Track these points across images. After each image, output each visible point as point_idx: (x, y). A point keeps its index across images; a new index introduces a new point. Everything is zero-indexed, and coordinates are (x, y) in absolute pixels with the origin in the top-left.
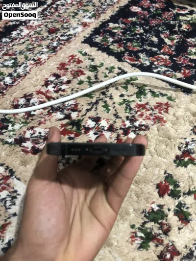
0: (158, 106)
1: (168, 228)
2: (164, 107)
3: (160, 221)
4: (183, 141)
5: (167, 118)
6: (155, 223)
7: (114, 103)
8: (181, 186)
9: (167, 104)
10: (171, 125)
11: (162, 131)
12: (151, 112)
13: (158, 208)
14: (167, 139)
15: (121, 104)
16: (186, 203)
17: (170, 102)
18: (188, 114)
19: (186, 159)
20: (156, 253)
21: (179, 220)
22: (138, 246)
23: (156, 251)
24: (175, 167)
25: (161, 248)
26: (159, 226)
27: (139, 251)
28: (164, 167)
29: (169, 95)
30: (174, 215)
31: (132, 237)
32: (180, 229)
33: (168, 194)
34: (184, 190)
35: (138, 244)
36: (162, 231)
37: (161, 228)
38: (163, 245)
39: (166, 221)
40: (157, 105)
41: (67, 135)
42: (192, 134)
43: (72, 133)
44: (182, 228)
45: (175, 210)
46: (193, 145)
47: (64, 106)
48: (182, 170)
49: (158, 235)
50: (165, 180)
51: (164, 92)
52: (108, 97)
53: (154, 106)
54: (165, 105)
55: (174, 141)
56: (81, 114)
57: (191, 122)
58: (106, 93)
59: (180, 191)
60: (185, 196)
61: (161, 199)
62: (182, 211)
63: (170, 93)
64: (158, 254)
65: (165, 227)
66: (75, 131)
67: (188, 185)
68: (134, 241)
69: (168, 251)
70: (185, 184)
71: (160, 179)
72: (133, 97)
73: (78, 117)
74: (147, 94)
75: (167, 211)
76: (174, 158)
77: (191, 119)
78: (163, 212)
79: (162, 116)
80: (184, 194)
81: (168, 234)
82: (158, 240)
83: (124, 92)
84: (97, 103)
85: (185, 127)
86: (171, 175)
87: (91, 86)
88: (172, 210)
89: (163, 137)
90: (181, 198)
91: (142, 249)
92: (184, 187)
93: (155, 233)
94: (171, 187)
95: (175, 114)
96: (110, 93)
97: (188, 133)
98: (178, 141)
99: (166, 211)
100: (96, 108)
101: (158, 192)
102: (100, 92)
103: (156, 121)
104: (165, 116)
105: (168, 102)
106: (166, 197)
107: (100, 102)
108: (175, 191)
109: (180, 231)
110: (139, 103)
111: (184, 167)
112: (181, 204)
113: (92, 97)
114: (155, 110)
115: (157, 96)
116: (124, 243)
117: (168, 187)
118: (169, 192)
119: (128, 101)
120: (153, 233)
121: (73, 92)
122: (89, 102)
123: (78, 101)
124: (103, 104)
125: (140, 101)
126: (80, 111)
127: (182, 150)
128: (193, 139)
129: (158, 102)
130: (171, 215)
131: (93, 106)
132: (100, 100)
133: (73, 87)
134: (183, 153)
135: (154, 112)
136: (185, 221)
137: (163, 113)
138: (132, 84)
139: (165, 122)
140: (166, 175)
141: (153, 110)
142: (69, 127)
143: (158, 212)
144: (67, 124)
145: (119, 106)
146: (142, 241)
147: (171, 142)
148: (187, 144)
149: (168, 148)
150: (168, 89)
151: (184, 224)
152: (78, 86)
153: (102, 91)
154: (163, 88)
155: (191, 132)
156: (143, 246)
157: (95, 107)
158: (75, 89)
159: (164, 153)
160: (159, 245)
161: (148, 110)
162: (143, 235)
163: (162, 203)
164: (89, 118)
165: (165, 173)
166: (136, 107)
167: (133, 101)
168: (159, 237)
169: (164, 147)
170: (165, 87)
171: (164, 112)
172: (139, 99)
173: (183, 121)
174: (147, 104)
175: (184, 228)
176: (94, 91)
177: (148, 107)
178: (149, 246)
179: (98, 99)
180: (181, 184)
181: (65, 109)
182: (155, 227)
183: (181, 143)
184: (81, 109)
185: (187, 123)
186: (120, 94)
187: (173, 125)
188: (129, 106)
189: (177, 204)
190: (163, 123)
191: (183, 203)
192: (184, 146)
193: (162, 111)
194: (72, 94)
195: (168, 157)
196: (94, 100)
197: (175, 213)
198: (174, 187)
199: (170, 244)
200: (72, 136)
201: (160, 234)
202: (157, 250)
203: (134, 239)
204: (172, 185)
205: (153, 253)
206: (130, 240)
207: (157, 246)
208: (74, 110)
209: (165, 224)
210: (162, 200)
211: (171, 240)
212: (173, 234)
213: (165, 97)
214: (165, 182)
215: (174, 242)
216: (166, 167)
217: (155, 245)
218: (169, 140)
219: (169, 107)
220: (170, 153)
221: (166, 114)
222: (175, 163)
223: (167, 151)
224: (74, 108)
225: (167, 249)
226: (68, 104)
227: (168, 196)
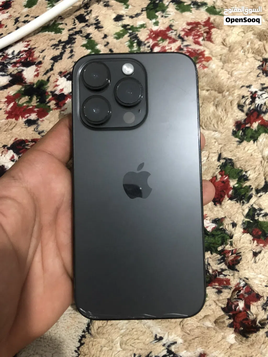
0: (191, 30)
1: (235, 257)
2: (202, 30)
3: (220, 249)
4: (246, 92)
5: (211, 52)
6: (212, 254)
7: (106, 36)
8: (250, 177)
9: (208, 23)
10: (221, 64)
11: (205, 79)
12: (179, 43)
13: (214, 225)
14: (216, 93)
15: (119, 36)
16: (263, 207)
17: (213, 18)
18: (250, 35)
19: (255, 125)
20: (220, 305)
21: (253, 240)
23: (218, 300)
24: (236, 144)
25: (226, 294)
26: (219, 256)
28: (216, 148)
29: (210, 3)
30: (244, 233)
32: (255, 254)
33: (228, 197)
34: (256, 184)
36: (226, 264)
37: (223, 260)
38: (230, 289)
39: (231, 245)
40: (189, 27)
41: (23, 117)
42: (261, 75)
43: (31, 111)
44: (260, 252)
45: (243, 223)
46: (264, 96)
47: (5, 57)
48: (249, 146)
49: (220, 273)
50: (221, 173)
52: (92, 24)
53: (183, 30)
54: (204, 26)
55: (229, 95)
56: (42, 70)
57: (257, 52)
58: (87, 18)
59: (249, 188)
60: (259, 195)
61: (218, 208)
62: (257, 221)
64: (223, 306)
65: (231, 257)
66: (36, 107)
67: (262, 173)
69: (240, 297)
70: (257, 173)
71: (212, 171)
72: (140, 17)
73: (37, 75)
74: (167, 7)
75: (231, 226)
76: (232, 127)
77: (256, 46)
78: (224, 230)
79: (202, 48)
80: (258, 191)
81: (237, 267)
82: (220, 282)
83: (122, 11)
84: (71, 40)
85: (247, 63)
86: (231, 160)
87: (53, 6)
88: (240, 223)
89: (208, 90)
90: (252, 201)
92: (257, 178)
93: (214, 271)
94: (233, 183)
95: (224, 40)
96: (93, 15)
97: (254, 75)
98: (237, 93)
99: (229, 228)
100: (72, 51)
102: (73, 17)
104: (207, 48)
105: (209, 18)
106: (227, 203)
107: (78, 37)
108: (241, 188)
109: (257, 258)
110: (155, 28)
111: (252, 141)
112: (254, 210)
113: (59, 31)
114: (186, 38)
115: (187, 9)
117: (226, 184)
118: (230, 192)
119: (132, 28)
120: (211, 271)
121: (18, 24)
122: (56, 42)
123: (31, 43)
124: (85, 42)
125: (156, 24)
126: (40, 63)
127: (246, 109)
128: (262, 84)
129: (190, 21)
130: (238, 233)
131: (64, 48)
132: (77, 33)
133: (16, 15)
134: (247, 114)
135: (185, 43)
136: (262, 238)
137: (202, 42)
139: (208, 59)
140: (222, 161)
141: (183, 40)
142: (24, 100)
143: (215, 233)
144: (19, 95)
145: (115, 40)
147: (224, 96)
148: (253, 97)
149: (220, 109)
151: (262, 245)
152: (26, 10)
153: (78, 13)
155: (259, 71)
157: (68, 50)
159: (214, 121)
160: (223, 290)
161: (174, 41)
163: (221, 215)
164: (61, 74)
165: (219, 160)
166: (150, 37)
167: (143, 26)
168: (221, 277)
169: (212, 108)
171: (204, 40)
172: (154, 21)
173: (241, 53)
174: (170, 28)
175: (263, 252)
176: (60, 17)
177: (172, 34)
179: (71, 32)
180: (251, 175)
181: (9, 63)
182: (213, 260)
183: (243, 97)
184: (40, 59)
185: (250, 55)
186: (114, 16)
187: (224, 62)
188: (136, 37)
189: (246, 211)
190: (204, 63)
191: (256, 207)
192: (248, 102)
193: (200, 40)
194: (18, 28)
195: (221, 128)
196: (64, 36)
197: (244, 229)
198: (239, 182)
199: (242, 284)
200: (33, 116)
201: (223, 270)
202: (221, 298)
204: (234, 178)
205: (213, 306)
207: (219, 292)
208: (27, 64)
209: (229, 252)
210: (220, 209)
211: (243, 277)
212: (244, 265)
213: (203, 9)
214: (222, 175)
215: (247, 279)
216: (220, 146)
217: (216, 290)
218: (220, 95)
219: (214, 27)
220: (224, 119)
221: (208, 43)
222: (236, 137)
223: (219, 116)
224: (26, 59)
225: (238, 296)
226: (13, 52)
227: (230, 201)
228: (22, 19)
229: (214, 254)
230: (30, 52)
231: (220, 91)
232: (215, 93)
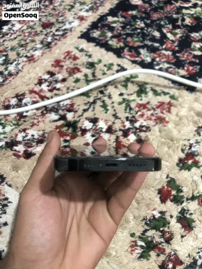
0: (160, 106)
1: (170, 236)
2: (166, 106)
3: (161, 229)
4: (187, 143)
6: (156, 231)
7: (113, 103)
8: (184, 191)
9: (170, 104)
10: (174, 126)
11: (164, 133)
12: (152, 111)
13: (159, 215)
15: (120, 103)
16: (190, 209)
17: (173, 101)
18: (192, 113)
19: (190, 162)
20: (158, 263)
21: (182, 228)
22: (139, 255)
23: (157, 260)
24: (177, 171)
25: (162, 257)
26: (160, 234)
27: (139, 262)
28: (166, 171)
29: (172, 93)
30: (177, 222)
31: (132, 246)
32: (182, 237)
33: (170, 199)
34: (187, 195)
35: (138, 254)
36: (164, 239)
37: (163, 236)
38: (165, 254)
39: (168, 228)
40: (159, 104)
41: (63, 137)
42: (196, 135)
43: (67, 135)
44: (185, 236)
45: (177, 217)
46: (197, 146)
47: (59, 106)
48: (185, 174)
49: (160, 244)
50: (167, 185)
51: (166, 90)
52: (106, 96)
53: (155, 105)
55: (177, 143)
56: (77, 115)
57: (195, 123)
58: (105, 92)
59: (183, 197)
60: (188, 202)
61: (163, 205)
62: (185, 217)
63: (173, 91)
64: (159, 264)
65: (167, 235)
66: (71, 133)
67: (191, 190)
68: (134, 250)
69: (170, 260)
70: (188, 189)
71: (162, 183)
72: (133, 96)
73: (74, 117)
74: (148, 92)
75: (169, 217)
76: (176, 161)
77: (195, 119)
78: (165, 219)
79: (164, 116)
80: (187, 199)
81: (170, 242)
82: (160, 249)
83: (124, 91)
84: (94, 102)
85: (189, 128)
86: (174, 179)
87: (88, 84)
88: (175, 216)
89: (165, 139)
90: (184, 204)
91: (142, 259)
92: (187, 192)
93: (156, 242)
94: (174, 192)
95: (178, 113)
96: (108, 91)
97: (191, 135)
98: (182, 143)
99: (168, 218)
100: (94, 108)
101: (160, 198)
102: (97, 91)
103: (158, 121)
104: (167, 116)
105: (170, 101)
106: (169, 203)
107: (98, 101)
108: (178, 196)
109: (183, 239)
110: (140, 102)
111: (187, 171)
112: (184, 210)
113: (89, 97)
114: (156, 109)
115: (159, 94)
116: (123, 253)
117: (169, 192)
118: (172, 197)
119: (128, 100)
120: (154, 242)
121: (69, 91)
122: (86, 102)
123: (74, 101)
124: (101, 104)
125: (141, 100)
126: (76, 111)
127: (186, 152)
128: (197, 140)
129: (160, 101)
130: (173, 222)
131: (90, 105)
132: (98, 99)
133: (68, 86)
134: (186, 155)
135: (156, 112)
136: (188, 228)
137: (165, 113)
138: (132, 82)
139: (167, 122)
140: (169, 179)
141: (154, 110)
142: (65, 129)
143: (160, 220)
144: (62, 126)
145: (118, 106)
146: (142, 250)
147: (174, 143)
148: (191, 146)
149: (171, 150)
150: (171, 88)
151: (187, 232)
152: (74, 84)
153: (100, 89)
154: (165, 87)
155: (195, 133)
156: (144, 256)
157: (92, 107)
158: (71, 88)
159: (166, 156)
160: (161, 255)
161: (149, 110)
162: (143, 244)
163: (164, 210)
164: (87, 119)
165: (167, 178)
166: (137, 106)
167: (134, 100)
168: (160, 246)
169: (166, 149)
170: (167, 85)
171: (166, 112)
172: (140, 98)
173: (186, 122)
174: (148, 103)
175: (187, 236)
176: (91, 90)
177: (149, 106)
178: (150, 256)
179: (95, 98)
180: (185, 189)
181: (60, 109)
182: (157, 236)
183: (185, 145)
184: (77, 109)
185: (191, 123)
186: (119, 93)
187: (176, 125)
188: (129, 105)
189: (180, 210)
190: (165, 124)
191: (186, 208)
192: (187, 148)
193: (164, 111)
194: (68, 93)
195: (170, 160)
196: (91, 100)
197: (177, 220)
198: (177, 192)
199: (173, 253)
200: (68, 138)
201: (162, 242)
202: (159, 259)
203: (133, 249)
204: (175, 190)
205: (154, 264)
206: (130, 249)
207: (158, 255)
208: (69, 111)
209: (167, 232)
211: (173, 249)
212: (175, 242)
213: (168, 96)
214: (168, 187)
215: (176, 250)
216: (169, 170)
217: (156, 254)
218: (172, 142)
219: (172, 106)
220: (172, 156)
221: (168, 114)
222: (178, 167)
223: (170, 154)
225: (169, 259)
226: (63, 104)
227: (170, 202)
229: (158, 232)
230: (72, 105)
231: (172, 140)
232: (169, 141)
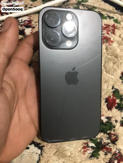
0: (106, 28)
1: (115, 138)
2: (111, 28)
3: (108, 132)
5: (114, 39)
6: (104, 134)
10: (118, 45)
11: (110, 50)
13: (106, 120)
14: (115, 58)
17: (116, 24)
20: (106, 161)
22: (90, 155)
23: (105, 158)
24: (121, 82)
25: (109, 156)
26: (107, 136)
27: (90, 160)
28: (111, 83)
29: (115, 18)
30: (120, 126)
31: (84, 148)
33: (115, 107)
36: (110, 140)
37: (109, 138)
38: (111, 153)
39: (114, 131)
40: (105, 26)
45: (121, 121)
47: (18, 21)
49: (107, 144)
50: (113, 95)
51: (111, 15)
54: (112, 27)
55: (120, 60)
56: (34, 31)
61: (109, 112)
63: (116, 16)
65: (113, 137)
68: (86, 151)
69: (116, 158)
71: (109, 93)
73: (32, 33)
75: (115, 122)
76: (120, 74)
78: (111, 123)
79: (110, 36)
81: (116, 143)
82: (107, 149)
86: (118, 90)
88: (119, 121)
89: (111, 56)
91: (93, 158)
93: (104, 143)
94: (118, 101)
95: (120, 35)
101: (107, 106)
103: (105, 40)
104: (112, 37)
105: (114, 24)
106: (114, 110)
114: (103, 30)
115: (105, 18)
116: (77, 153)
117: (115, 100)
118: (116, 105)
129: (106, 24)
139: (112, 42)
140: (114, 90)
143: (107, 124)
144: (21, 40)
146: (93, 150)
147: (118, 60)
149: (115, 65)
150: (114, 13)
154: (110, 12)
156: (94, 155)
159: (112, 70)
160: (108, 154)
162: (93, 145)
163: (111, 116)
165: (112, 88)
168: (108, 146)
169: (112, 64)
170: (112, 10)
171: (111, 33)
178: (99, 155)
182: (104, 137)
184: (34, 26)
190: (110, 43)
195: (115, 74)
197: (121, 124)
198: (120, 101)
199: (117, 152)
201: (109, 143)
204: (119, 99)
205: (102, 161)
206: (83, 150)
207: (106, 154)
208: (28, 26)
209: (113, 134)
211: (118, 148)
213: (112, 20)
215: (120, 149)
216: (114, 82)
217: (104, 153)
219: (116, 28)
220: (117, 70)
221: (113, 35)
222: (121, 79)
223: (115, 68)
224: (27, 24)
228: (29, 6)
230: (30, 22)
